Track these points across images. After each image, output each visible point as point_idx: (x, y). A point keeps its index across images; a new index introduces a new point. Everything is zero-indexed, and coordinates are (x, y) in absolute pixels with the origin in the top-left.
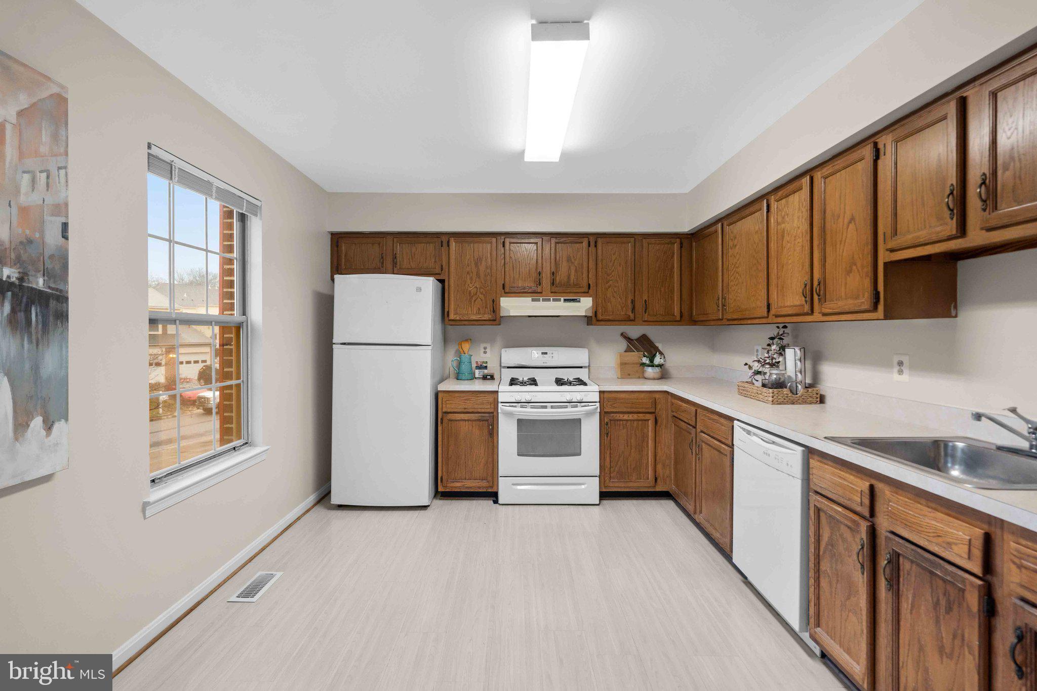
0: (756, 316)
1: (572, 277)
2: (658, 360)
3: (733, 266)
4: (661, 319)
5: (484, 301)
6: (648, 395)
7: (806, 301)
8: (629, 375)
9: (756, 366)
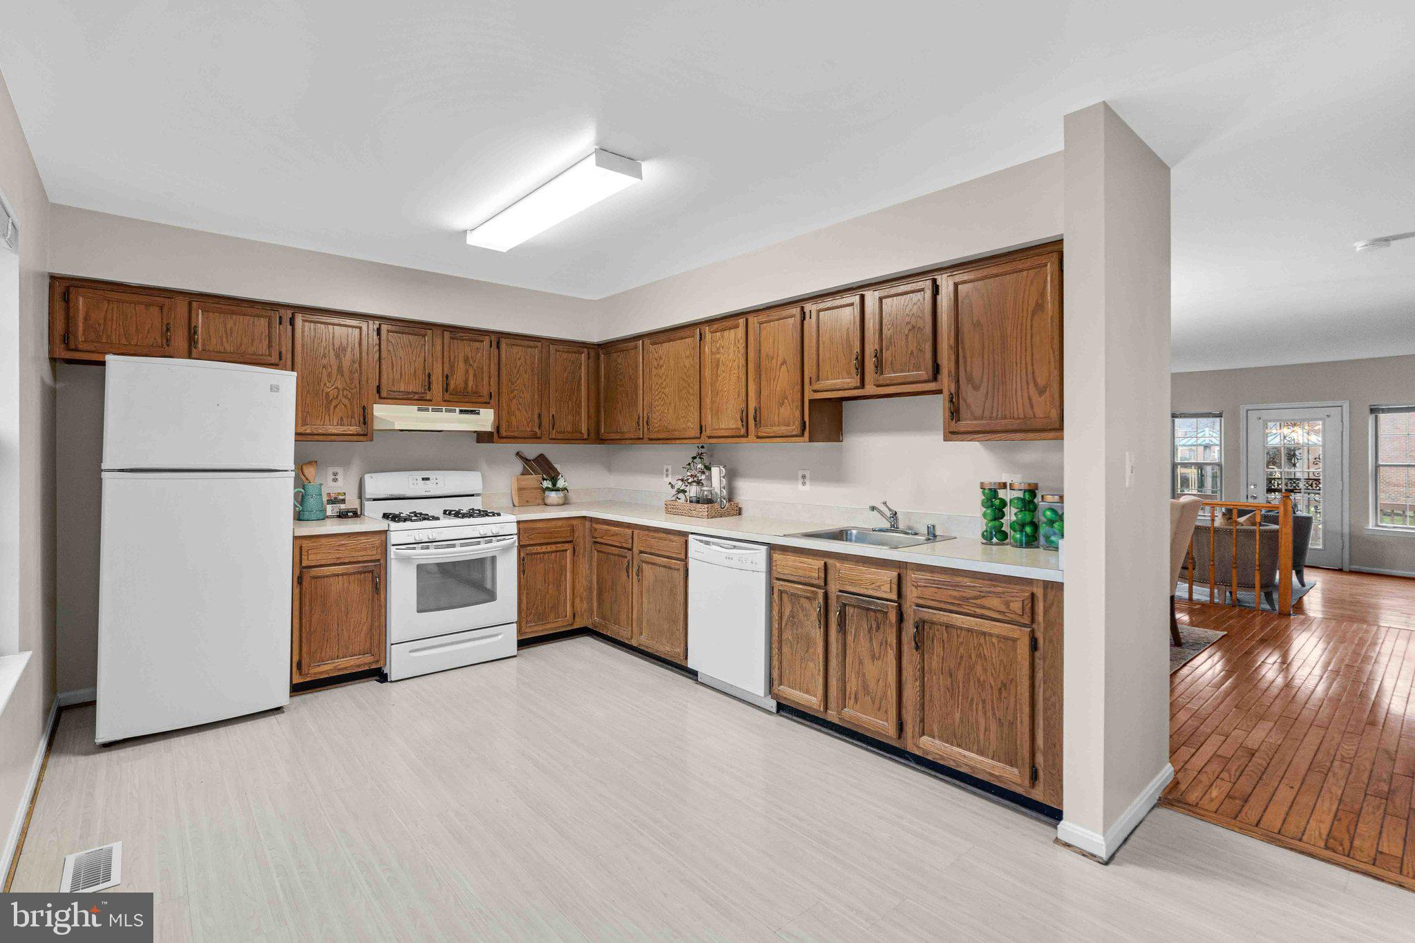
0: (686, 436)
1: (470, 383)
2: (560, 484)
3: (657, 387)
4: (569, 436)
5: (349, 406)
6: (565, 522)
7: (743, 425)
8: (528, 502)
9: (679, 485)
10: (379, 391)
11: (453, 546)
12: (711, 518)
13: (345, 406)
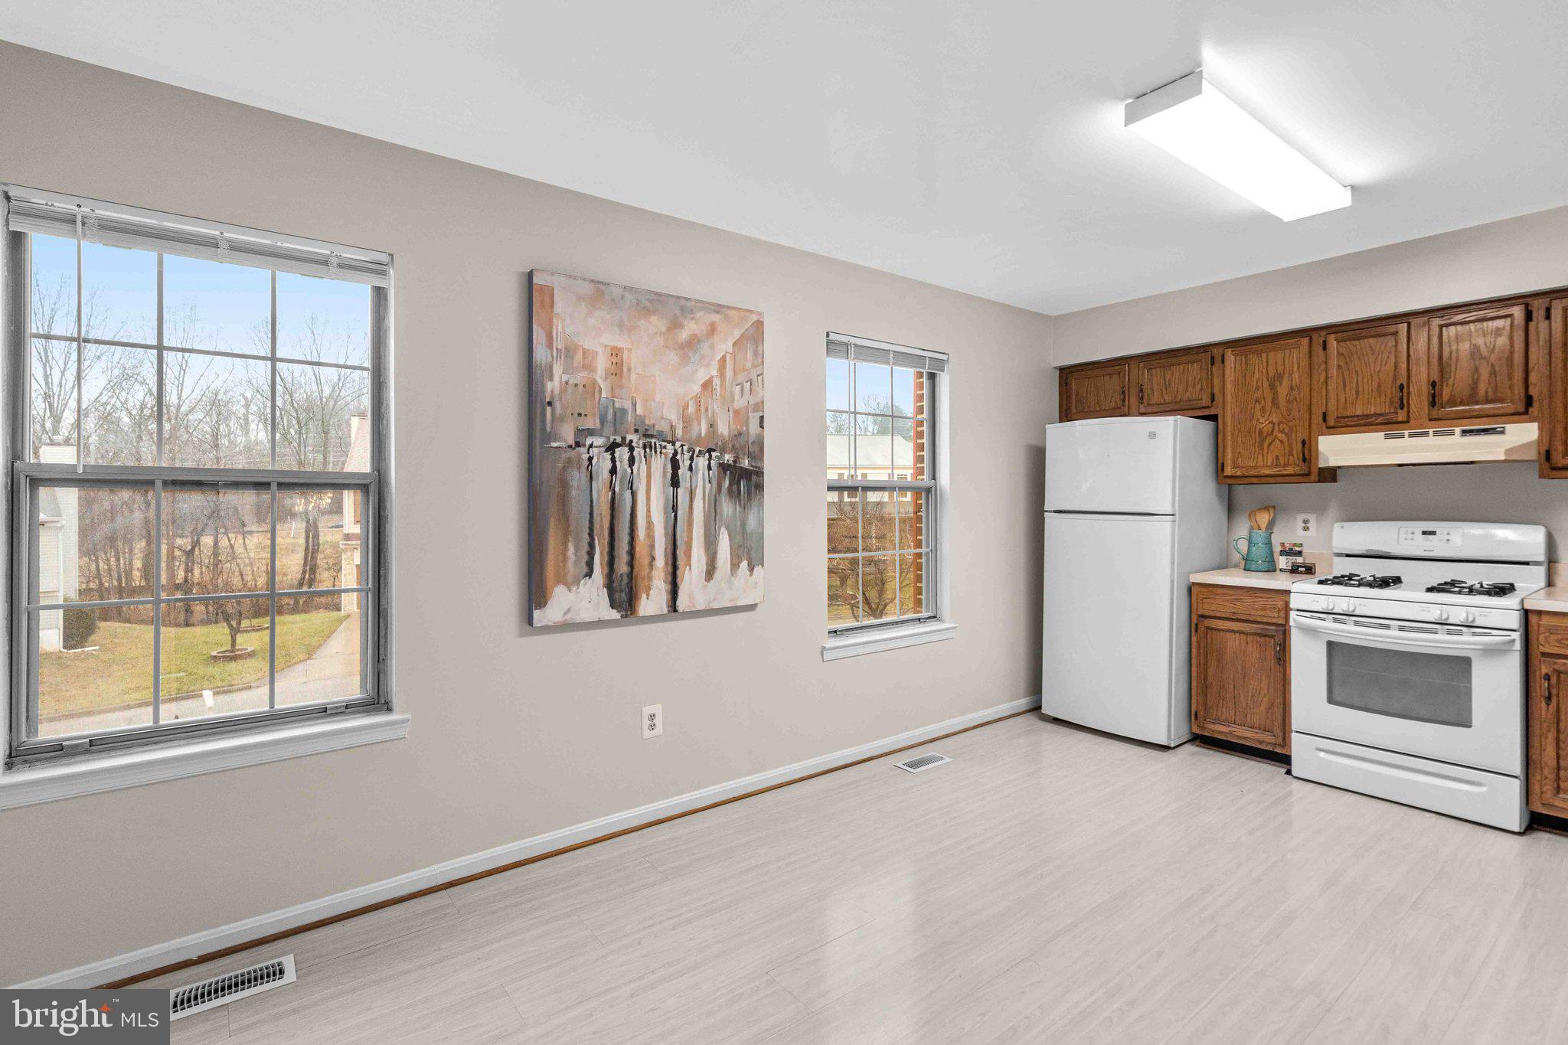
1: (1482, 387)
5: (1286, 444)
10: (1325, 420)
13: (1281, 442)
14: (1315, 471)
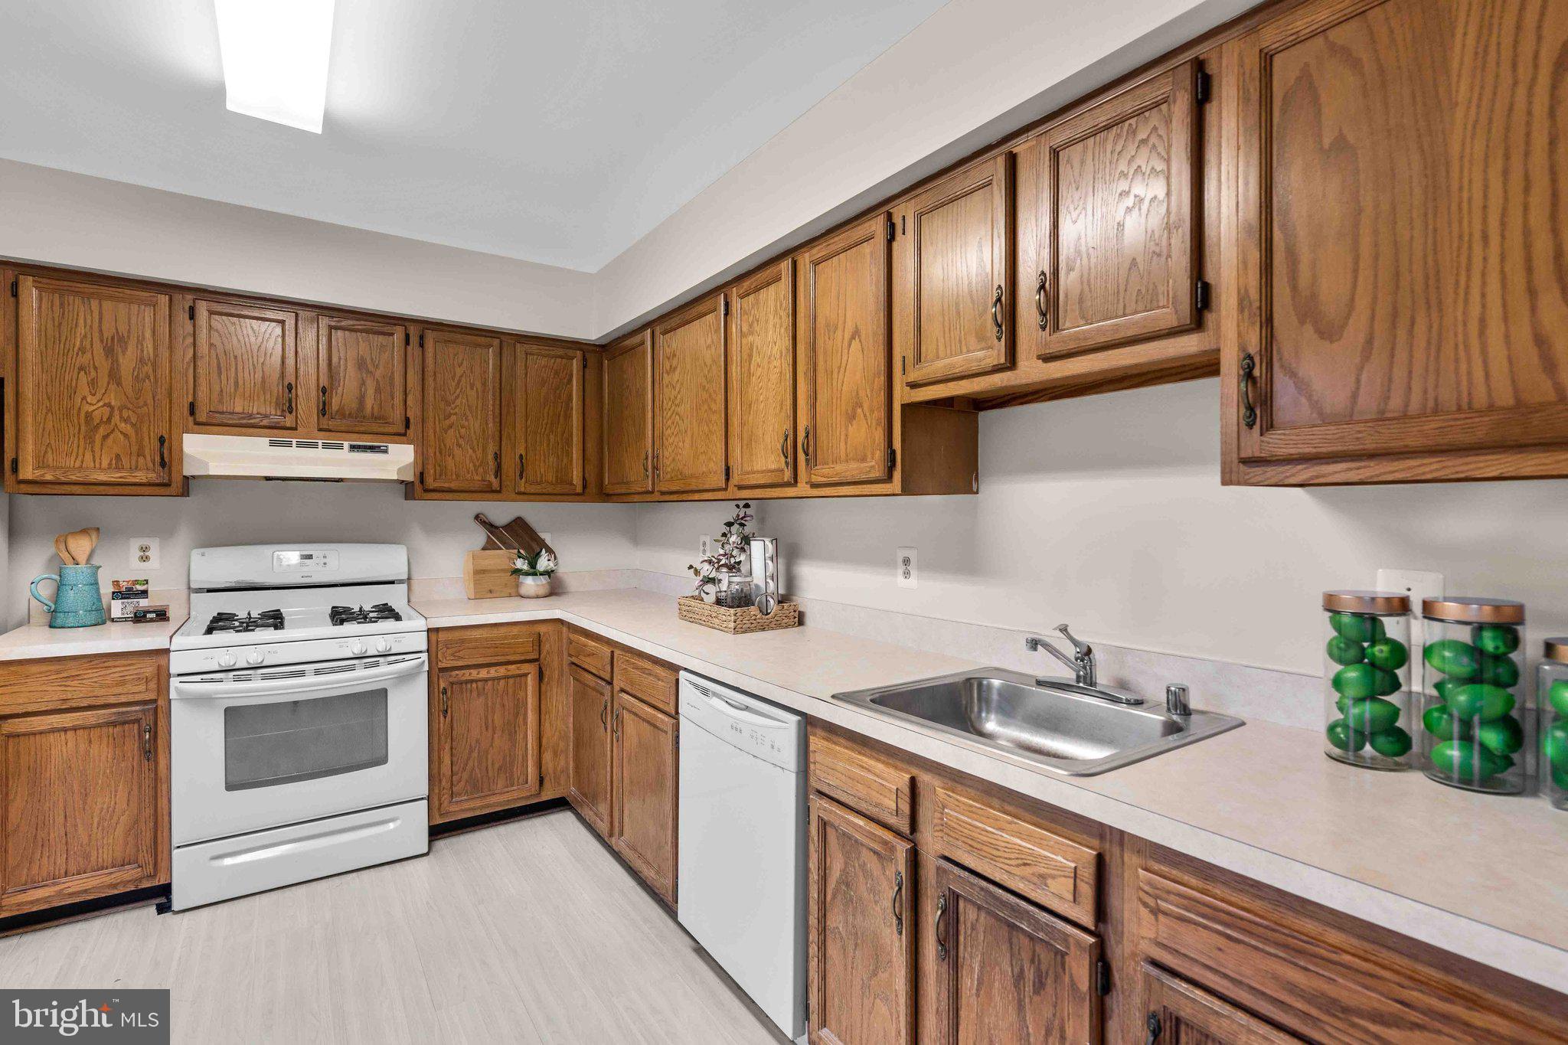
0: (707, 487)
1: (369, 402)
2: (543, 563)
4: (550, 489)
5: (133, 440)
6: (524, 628)
7: (787, 463)
8: (491, 591)
9: (706, 570)
10: (192, 412)
11: (302, 674)
12: (743, 632)
13: (126, 435)
14: (177, 480)
